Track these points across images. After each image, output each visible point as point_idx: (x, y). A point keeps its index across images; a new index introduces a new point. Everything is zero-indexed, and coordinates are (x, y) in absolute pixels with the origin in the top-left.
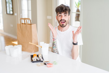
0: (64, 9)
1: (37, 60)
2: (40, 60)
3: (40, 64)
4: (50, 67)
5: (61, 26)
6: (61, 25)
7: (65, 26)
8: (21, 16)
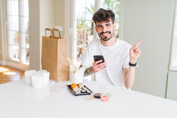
0: (105, 16)
1: (81, 92)
2: (86, 92)
3: (88, 98)
4: (106, 100)
5: (103, 40)
6: (103, 38)
7: (109, 39)
8: (5, 26)
